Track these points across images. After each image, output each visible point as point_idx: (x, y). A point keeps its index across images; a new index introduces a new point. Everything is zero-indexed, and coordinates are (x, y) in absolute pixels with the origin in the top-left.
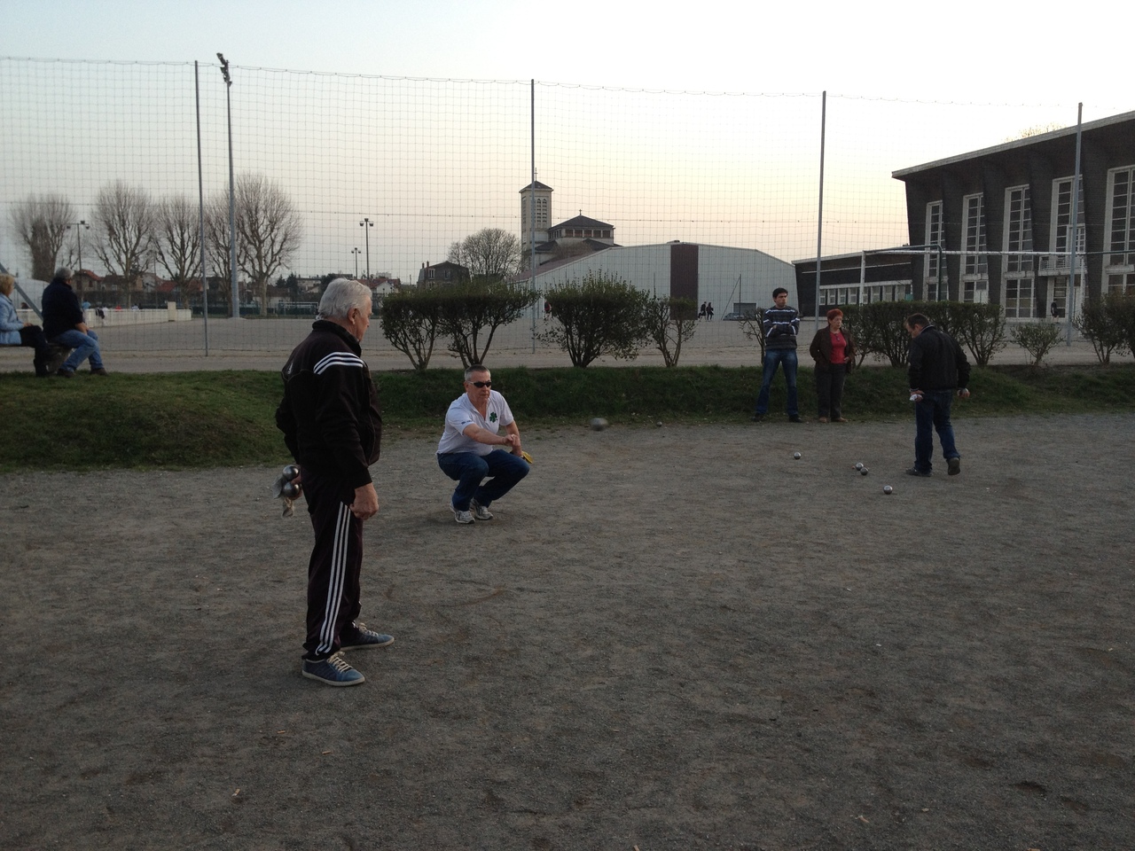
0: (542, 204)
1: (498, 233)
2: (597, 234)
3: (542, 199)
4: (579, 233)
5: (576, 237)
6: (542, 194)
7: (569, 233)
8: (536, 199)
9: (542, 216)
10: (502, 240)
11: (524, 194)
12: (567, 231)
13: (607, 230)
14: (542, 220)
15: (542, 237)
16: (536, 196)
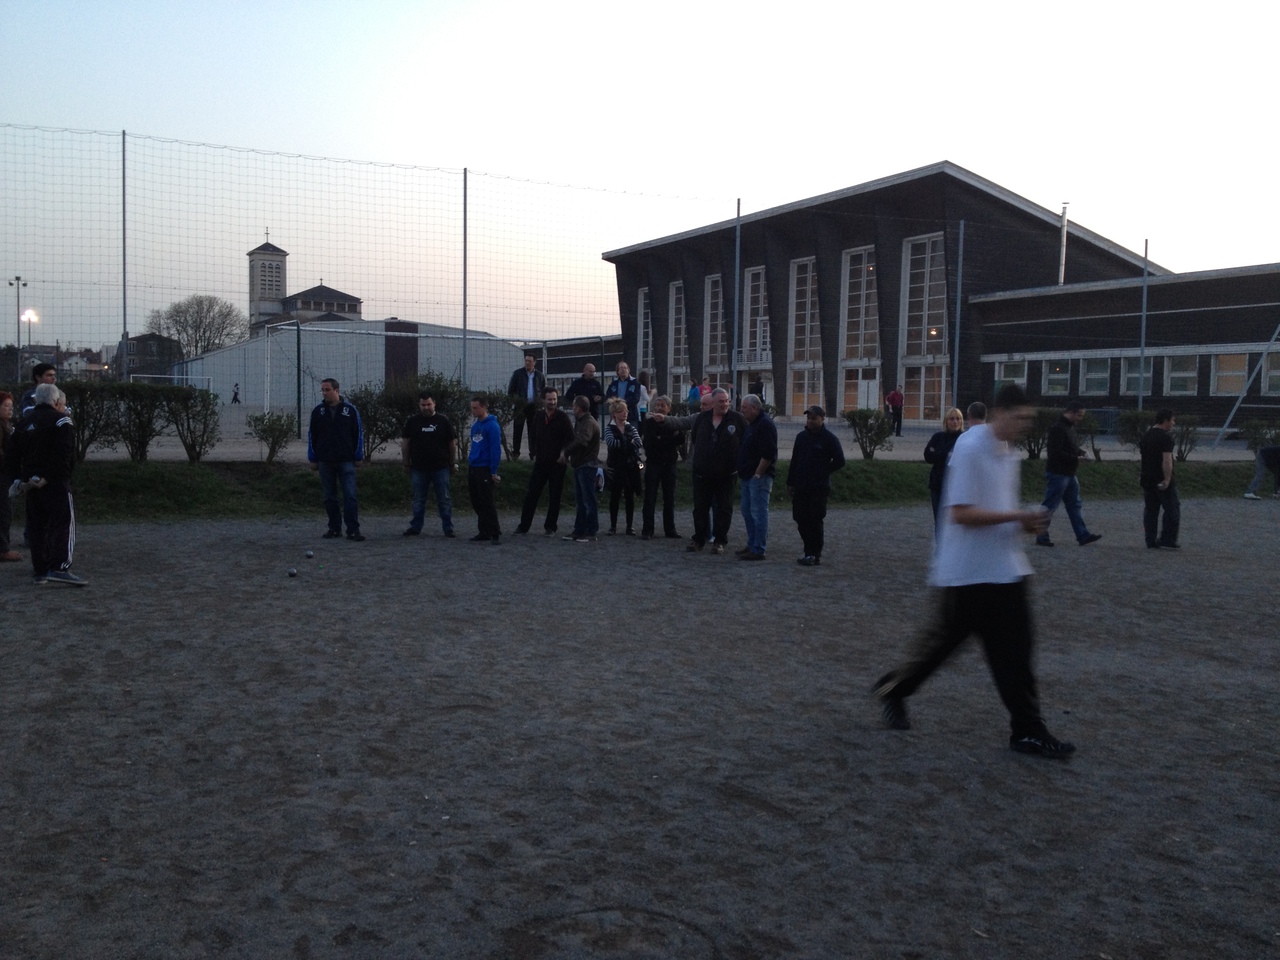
0: (274, 270)
1: (212, 301)
2: (341, 308)
3: (274, 264)
4: (318, 306)
5: (315, 310)
6: (274, 258)
7: (306, 305)
8: (267, 263)
9: (275, 283)
10: (217, 309)
11: (254, 257)
12: (303, 303)
13: (352, 304)
14: (274, 288)
15: (274, 308)
16: (268, 260)
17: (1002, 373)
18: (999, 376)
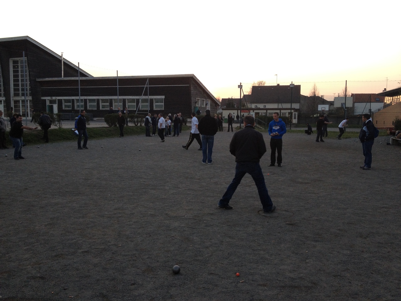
17: (49, 103)
18: (48, 103)
